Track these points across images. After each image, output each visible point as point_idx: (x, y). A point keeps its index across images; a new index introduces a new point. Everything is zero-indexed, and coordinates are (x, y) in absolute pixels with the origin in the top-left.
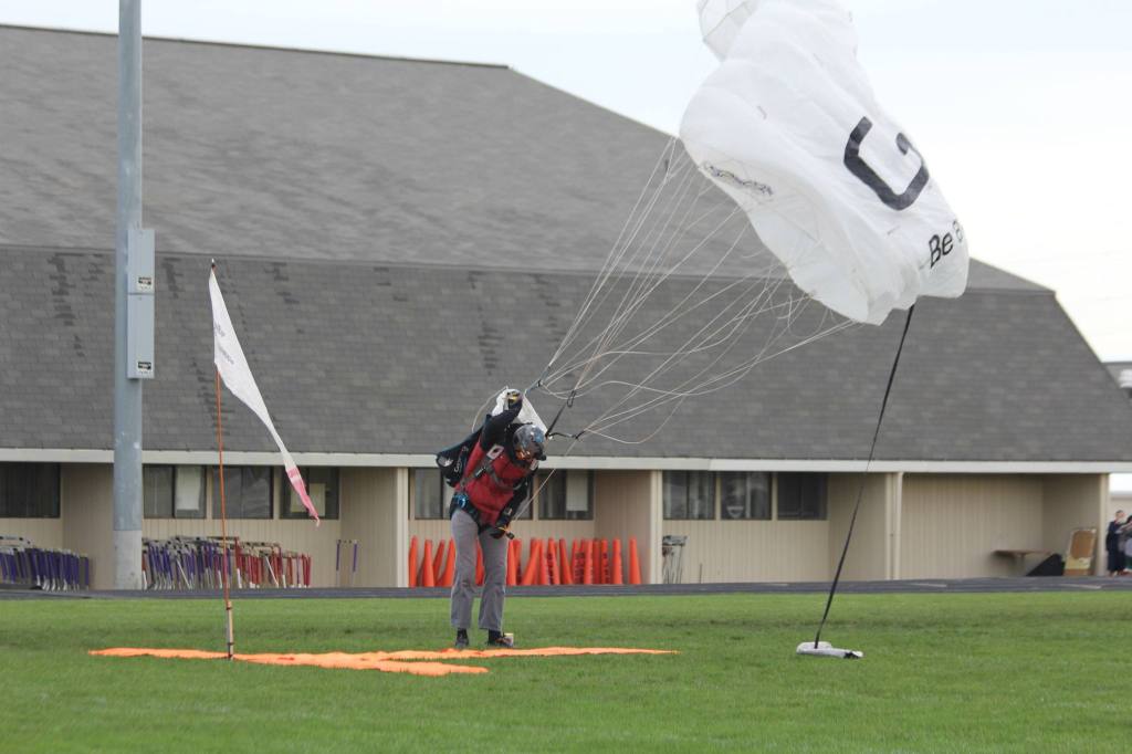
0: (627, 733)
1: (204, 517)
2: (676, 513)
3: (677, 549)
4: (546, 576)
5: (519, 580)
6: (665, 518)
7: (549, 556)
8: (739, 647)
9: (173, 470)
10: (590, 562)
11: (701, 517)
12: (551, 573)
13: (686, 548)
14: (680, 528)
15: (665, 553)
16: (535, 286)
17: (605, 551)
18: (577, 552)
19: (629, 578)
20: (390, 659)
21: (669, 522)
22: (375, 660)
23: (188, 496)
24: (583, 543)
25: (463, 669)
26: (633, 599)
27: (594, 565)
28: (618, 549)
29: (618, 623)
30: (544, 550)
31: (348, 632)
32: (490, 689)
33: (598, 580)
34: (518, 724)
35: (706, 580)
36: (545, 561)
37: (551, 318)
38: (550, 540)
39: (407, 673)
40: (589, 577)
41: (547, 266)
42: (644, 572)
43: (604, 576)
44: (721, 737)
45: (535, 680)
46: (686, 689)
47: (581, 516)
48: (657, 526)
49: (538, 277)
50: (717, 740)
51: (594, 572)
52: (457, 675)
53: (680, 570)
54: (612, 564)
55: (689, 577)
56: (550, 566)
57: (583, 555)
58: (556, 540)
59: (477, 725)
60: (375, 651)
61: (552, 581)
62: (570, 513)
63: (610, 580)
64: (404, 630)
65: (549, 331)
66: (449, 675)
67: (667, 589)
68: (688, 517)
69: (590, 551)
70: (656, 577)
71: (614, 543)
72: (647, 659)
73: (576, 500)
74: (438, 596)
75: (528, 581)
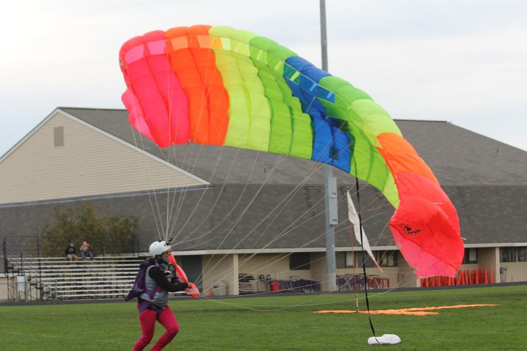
0: (479, 332)
1: (355, 267)
2: (504, 260)
3: (504, 272)
4: (464, 282)
5: (455, 283)
6: (501, 262)
7: (464, 276)
8: (519, 302)
9: (345, 253)
10: (477, 277)
11: (512, 261)
12: (465, 281)
13: (508, 270)
14: (505, 265)
15: (501, 273)
16: (458, 190)
17: (482, 273)
18: (473, 273)
19: (489, 282)
20: (408, 311)
21: (502, 263)
22: (403, 311)
23: (350, 261)
24: (475, 271)
25: (431, 313)
26: (490, 288)
27: (479, 278)
28: (486, 272)
29: (482, 296)
30: (463, 274)
31: (397, 302)
32: (439, 319)
33: (480, 282)
34: (445, 330)
35: (514, 281)
36: (463, 277)
37: (463, 200)
38: (464, 271)
39: (413, 315)
40: (477, 282)
41: (461, 184)
42: (494, 280)
43: (482, 281)
44: (509, 332)
45: (452, 316)
46: (500, 317)
47: (474, 262)
48: (498, 264)
49: (458, 187)
50: (507, 333)
51: (479, 280)
52: (429, 315)
53: (505, 278)
54: (484, 277)
55: (509, 280)
56: (465, 279)
57: (475, 275)
58: (466, 270)
59: (432, 331)
60: (403, 308)
61: (465, 283)
62: (471, 262)
63: (484, 282)
64: (414, 301)
65: (462, 204)
66: (426, 315)
67: (502, 284)
68: (508, 261)
69: (477, 273)
70: (498, 281)
71: (485, 271)
72: (489, 308)
73: (472, 258)
74: (429, 290)
75: (458, 283)
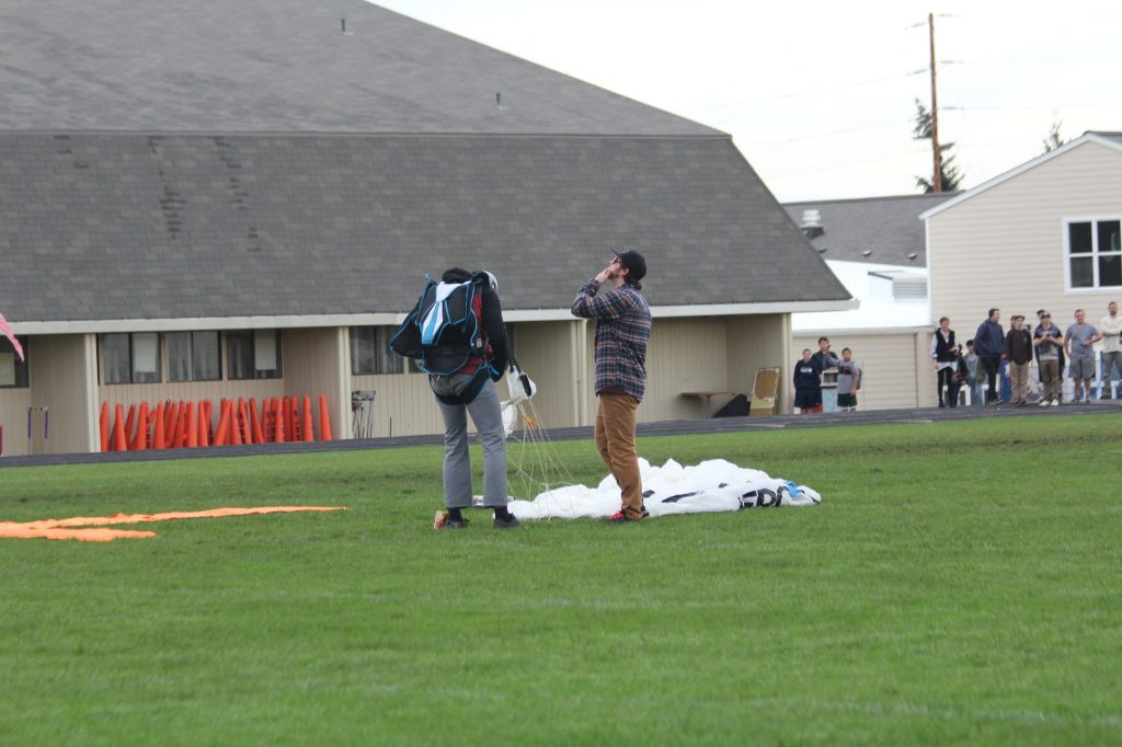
0: (282, 593)
2: (366, 368)
3: (366, 404)
4: (238, 436)
5: (211, 441)
6: (353, 373)
7: (240, 416)
8: (409, 501)
10: (280, 420)
11: (391, 372)
12: (242, 432)
13: (375, 403)
14: (368, 383)
15: (354, 408)
16: (216, 149)
17: (295, 408)
18: (268, 409)
19: (320, 435)
20: (59, 527)
21: (358, 377)
22: (43, 528)
24: (273, 402)
25: (130, 534)
26: (319, 455)
27: (284, 423)
28: (308, 406)
29: (294, 481)
30: (235, 411)
31: (23, 500)
32: (155, 553)
33: (289, 437)
34: (175, 587)
35: (397, 433)
36: (236, 421)
37: (233, 180)
38: (240, 400)
39: (74, 540)
40: (280, 435)
41: (227, 128)
42: (335, 427)
43: (295, 433)
44: (376, 593)
45: (200, 542)
46: (350, 545)
47: (270, 374)
48: (346, 382)
49: (218, 139)
50: (372, 596)
51: (285, 431)
52: (124, 540)
53: (370, 425)
54: (303, 422)
55: (380, 431)
56: (242, 425)
57: (274, 414)
58: (246, 400)
59: (135, 590)
60: (44, 519)
61: (243, 441)
62: (260, 372)
63: (302, 437)
64: (79, 496)
65: (231, 192)
66: (117, 540)
67: (361, 443)
68: (378, 371)
69: (281, 409)
70: (346, 432)
71: (304, 401)
72: (315, 517)
73: (264, 359)
74: (128, 460)
75: (220, 442)
